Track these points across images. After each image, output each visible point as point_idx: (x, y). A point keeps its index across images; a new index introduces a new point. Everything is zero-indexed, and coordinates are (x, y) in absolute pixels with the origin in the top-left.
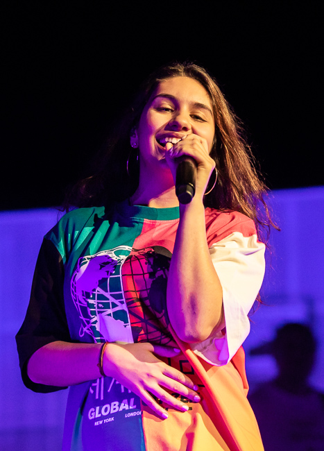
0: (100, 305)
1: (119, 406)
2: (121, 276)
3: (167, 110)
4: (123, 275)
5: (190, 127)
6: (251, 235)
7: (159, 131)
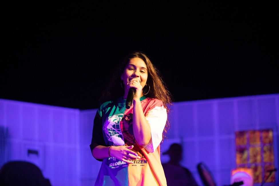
0: (113, 133)
1: (121, 163)
2: (119, 124)
3: (132, 69)
4: (120, 124)
5: (139, 76)
6: (162, 106)
7: (130, 77)
